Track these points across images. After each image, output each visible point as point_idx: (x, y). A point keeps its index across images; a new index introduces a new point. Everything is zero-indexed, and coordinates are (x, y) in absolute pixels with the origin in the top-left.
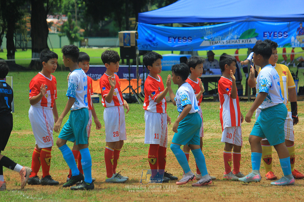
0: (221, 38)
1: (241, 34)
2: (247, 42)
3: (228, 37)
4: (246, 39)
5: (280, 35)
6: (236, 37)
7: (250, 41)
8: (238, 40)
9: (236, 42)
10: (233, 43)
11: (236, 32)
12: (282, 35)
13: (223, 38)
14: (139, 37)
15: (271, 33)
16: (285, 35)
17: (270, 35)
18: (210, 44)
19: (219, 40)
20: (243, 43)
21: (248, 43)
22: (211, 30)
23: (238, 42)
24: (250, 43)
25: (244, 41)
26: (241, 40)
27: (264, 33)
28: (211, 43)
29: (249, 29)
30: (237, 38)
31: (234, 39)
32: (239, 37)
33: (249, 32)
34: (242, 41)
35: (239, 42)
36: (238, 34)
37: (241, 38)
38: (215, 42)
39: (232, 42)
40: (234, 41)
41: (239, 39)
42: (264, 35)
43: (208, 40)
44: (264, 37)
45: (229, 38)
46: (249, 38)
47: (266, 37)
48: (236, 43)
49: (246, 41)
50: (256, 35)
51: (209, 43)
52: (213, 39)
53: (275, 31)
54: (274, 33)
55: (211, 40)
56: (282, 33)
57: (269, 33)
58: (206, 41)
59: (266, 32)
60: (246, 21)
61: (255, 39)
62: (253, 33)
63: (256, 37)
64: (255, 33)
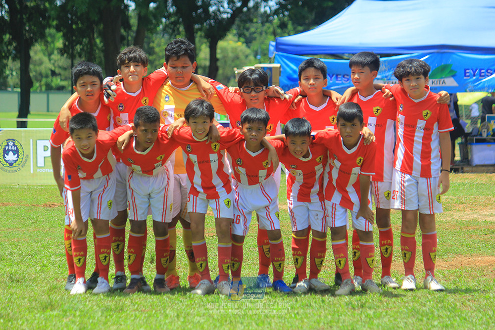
4: (438, 80)
7: (444, 82)
12: (492, 74)
15: (476, 70)
17: (474, 73)
21: (441, 85)
22: (387, 64)
24: (444, 85)
25: (435, 82)
27: (465, 70)
29: (443, 64)
43: (382, 79)
44: (465, 76)
46: (442, 78)
47: (468, 76)
49: (438, 82)
50: (453, 74)
52: (388, 78)
53: (483, 68)
54: (480, 70)
55: (386, 79)
56: (491, 70)
57: (472, 70)
58: (379, 81)
59: (468, 69)
60: (438, 52)
61: (452, 79)
62: (449, 70)
63: (453, 76)
64: (451, 71)
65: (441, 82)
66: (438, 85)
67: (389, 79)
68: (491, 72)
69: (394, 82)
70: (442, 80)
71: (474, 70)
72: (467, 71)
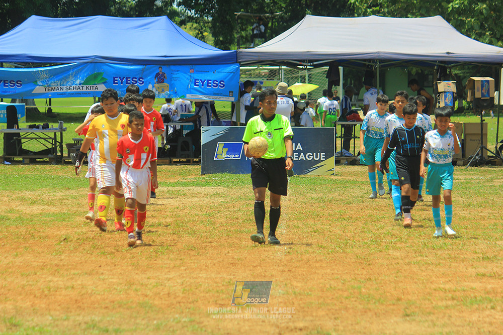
0: (59, 83)
1: (85, 78)
2: (93, 89)
3: (68, 82)
4: (91, 85)
6: (78, 82)
7: (97, 88)
9: (79, 88)
10: (75, 90)
11: (79, 76)
12: (136, 82)
13: (62, 83)
15: (124, 78)
16: (141, 82)
17: (122, 80)
19: (57, 85)
20: (88, 90)
21: (94, 90)
22: (47, 72)
23: (81, 88)
24: (96, 90)
25: (89, 88)
26: (85, 87)
27: (114, 78)
28: (47, 89)
29: (95, 72)
30: (80, 84)
31: (76, 85)
32: (83, 82)
33: (95, 77)
34: (87, 88)
35: (83, 89)
36: (81, 78)
37: (86, 83)
38: (52, 89)
39: (74, 88)
40: (76, 88)
41: (82, 85)
42: (114, 80)
43: (43, 86)
44: (114, 83)
45: (69, 84)
46: (94, 84)
47: (117, 83)
48: (79, 90)
49: (92, 87)
50: (104, 81)
51: (45, 89)
52: (48, 85)
53: (129, 76)
54: (127, 78)
55: (46, 85)
56: (136, 79)
57: (120, 78)
58: (41, 87)
59: (117, 78)
60: (91, 62)
61: (103, 86)
62: (100, 78)
63: (104, 83)
64: (103, 79)
65: (94, 88)
66: (92, 90)
70: (95, 86)
71: (122, 78)
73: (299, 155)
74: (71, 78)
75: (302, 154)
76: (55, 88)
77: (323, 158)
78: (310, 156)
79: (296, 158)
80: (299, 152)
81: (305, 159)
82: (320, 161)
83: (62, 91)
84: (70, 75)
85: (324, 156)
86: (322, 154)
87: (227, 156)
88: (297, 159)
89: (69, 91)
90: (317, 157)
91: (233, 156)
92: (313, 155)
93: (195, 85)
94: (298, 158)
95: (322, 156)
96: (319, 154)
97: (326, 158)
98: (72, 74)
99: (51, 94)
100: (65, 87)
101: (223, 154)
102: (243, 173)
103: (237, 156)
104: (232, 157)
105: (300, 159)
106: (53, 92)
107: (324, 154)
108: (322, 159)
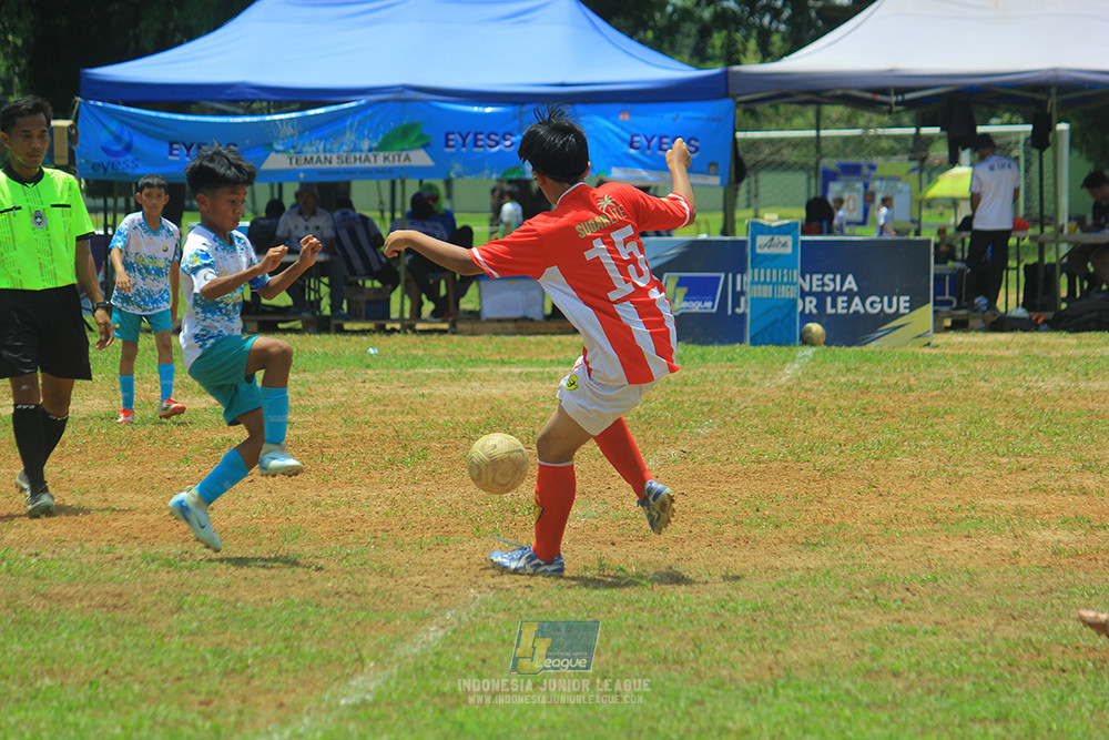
0: (321, 147)
1: (381, 136)
2: (399, 160)
3: (342, 144)
4: (396, 152)
5: (493, 143)
6: (365, 145)
7: (407, 158)
8: (371, 155)
9: (367, 159)
10: (358, 164)
11: (366, 132)
12: (497, 143)
13: (328, 147)
14: (80, 140)
15: (468, 135)
16: (508, 143)
17: (464, 139)
18: (291, 163)
19: (318, 151)
20: (387, 164)
21: (402, 164)
22: (295, 123)
23: (372, 159)
24: (407, 163)
25: (391, 158)
26: (381, 156)
27: (447, 135)
28: (294, 161)
29: (405, 122)
30: (370, 150)
31: (361, 151)
32: (375, 145)
33: (405, 133)
34: (385, 158)
35: (375, 161)
36: (371, 135)
37: (381, 148)
38: (306, 159)
39: (355, 160)
40: (360, 159)
41: (374, 153)
42: (447, 140)
43: (284, 152)
44: (447, 146)
45: (345, 148)
46: (403, 150)
47: (452, 147)
48: (367, 164)
50: (424, 142)
51: (288, 161)
52: (298, 150)
53: (481, 130)
54: (476, 135)
55: (292, 151)
56: (497, 135)
57: (461, 135)
58: (280, 155)
59: (453, 134)
60: (395, 100)
61: (422, 153)
62: (414, 136)
63: (424, 147)
64: (421, 137)
65: (403, 158)
66: (397, 164)
67: (300, 152)
68: (497, 138)
69: (309, 158)
70: (404, 154)
71: (464, 134)
72: (451, 137)
73: (850, 302)
74: (348, 134)
75: (857, 300)
76: (312, 159)
77: (905, 308)
78: (875, 305)
79: (843, 308)
80: (850, 294)
81: (862, 311)
82: (897, 315)
83: (327, 165)
84: (345, 128)
85: (908, 305)
86: (902, 299)
87: (685, 304)
88: (845, 311)
89: (345, 165)
90: (890, 306)
91: (700, 304)
92: (882, 301)
93: (632, 146)
94: (848, 308)
95: (902, 305)
96: (895, 299)
97: (912, 308)
98: (351, 126)
99: (305, 171)
100: (334, 157)
101: (677, 301)
102: (722, 342)
103: (708, 304)
104: (696, 307)
105: (851, 311)
106: (307, 166)
107: (907, 298)
108: (902, 310)
